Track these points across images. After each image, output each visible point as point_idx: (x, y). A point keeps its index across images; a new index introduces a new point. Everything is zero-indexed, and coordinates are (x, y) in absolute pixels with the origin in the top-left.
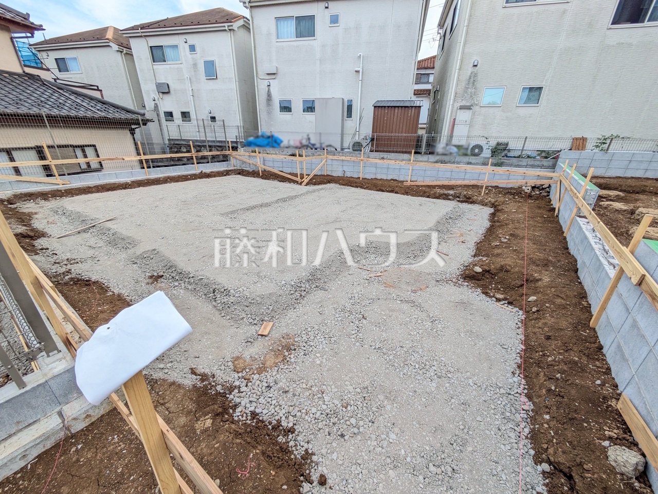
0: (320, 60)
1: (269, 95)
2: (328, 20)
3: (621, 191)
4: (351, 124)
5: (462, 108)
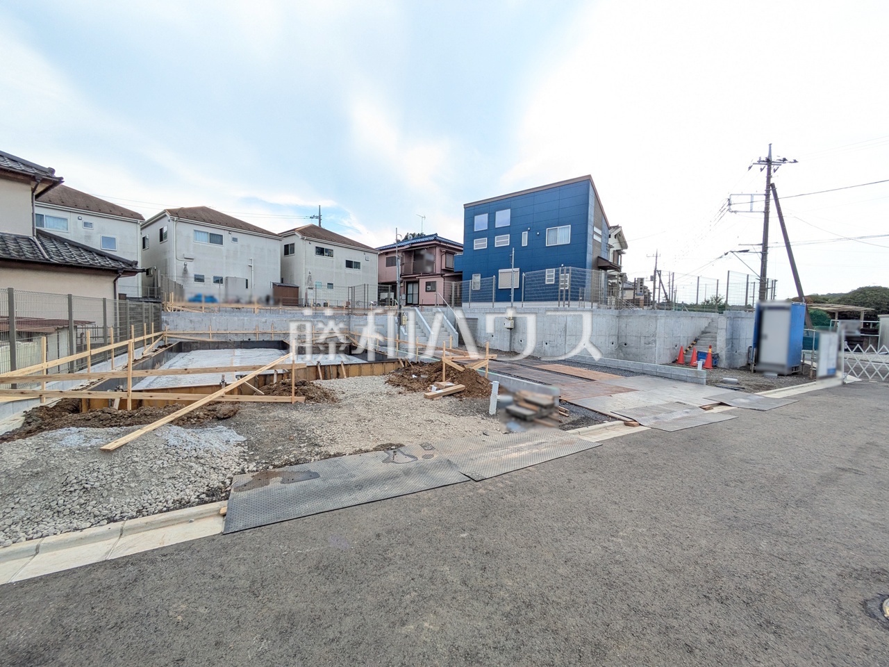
0: (226, 257)
1: (185, 271)
2: (231, 239)
4: (248, 292)
5: (309, 288)
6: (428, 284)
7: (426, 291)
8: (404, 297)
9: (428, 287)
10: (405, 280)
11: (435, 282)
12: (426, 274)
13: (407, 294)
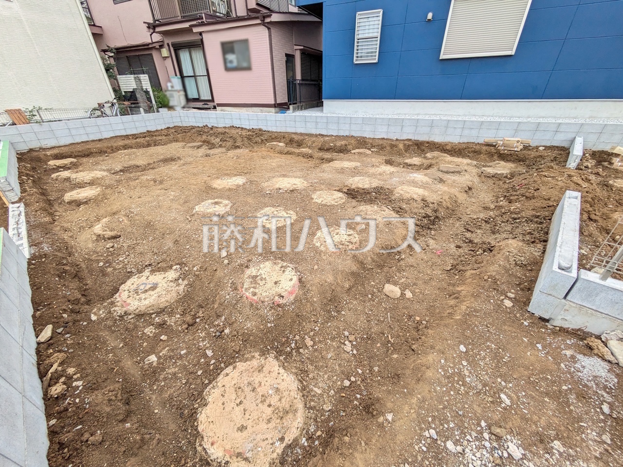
3: (75, 157)
6: (227, 48)
7: (227, 69)
8: (176, 82)
9: (231, 57)
10: (169, 41)
11: (246, 41)
12: (215, 20)
13: (183, 77)
